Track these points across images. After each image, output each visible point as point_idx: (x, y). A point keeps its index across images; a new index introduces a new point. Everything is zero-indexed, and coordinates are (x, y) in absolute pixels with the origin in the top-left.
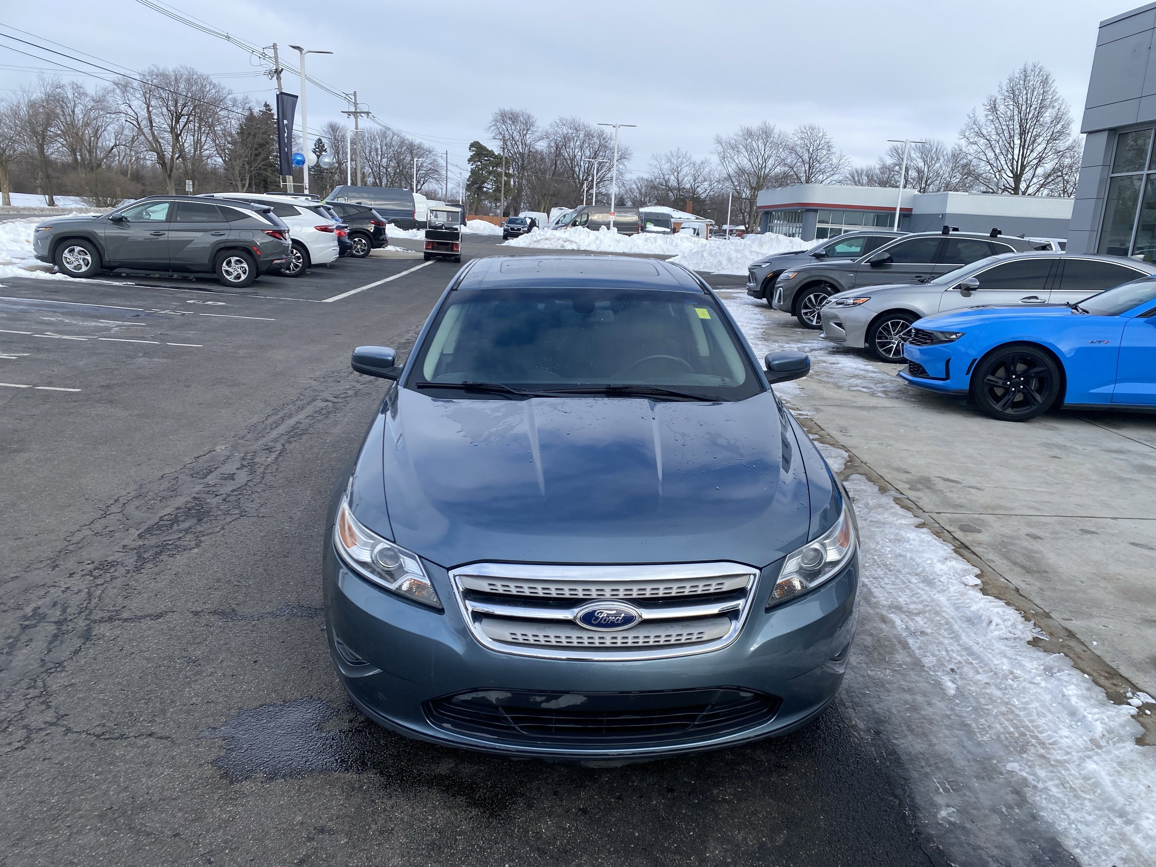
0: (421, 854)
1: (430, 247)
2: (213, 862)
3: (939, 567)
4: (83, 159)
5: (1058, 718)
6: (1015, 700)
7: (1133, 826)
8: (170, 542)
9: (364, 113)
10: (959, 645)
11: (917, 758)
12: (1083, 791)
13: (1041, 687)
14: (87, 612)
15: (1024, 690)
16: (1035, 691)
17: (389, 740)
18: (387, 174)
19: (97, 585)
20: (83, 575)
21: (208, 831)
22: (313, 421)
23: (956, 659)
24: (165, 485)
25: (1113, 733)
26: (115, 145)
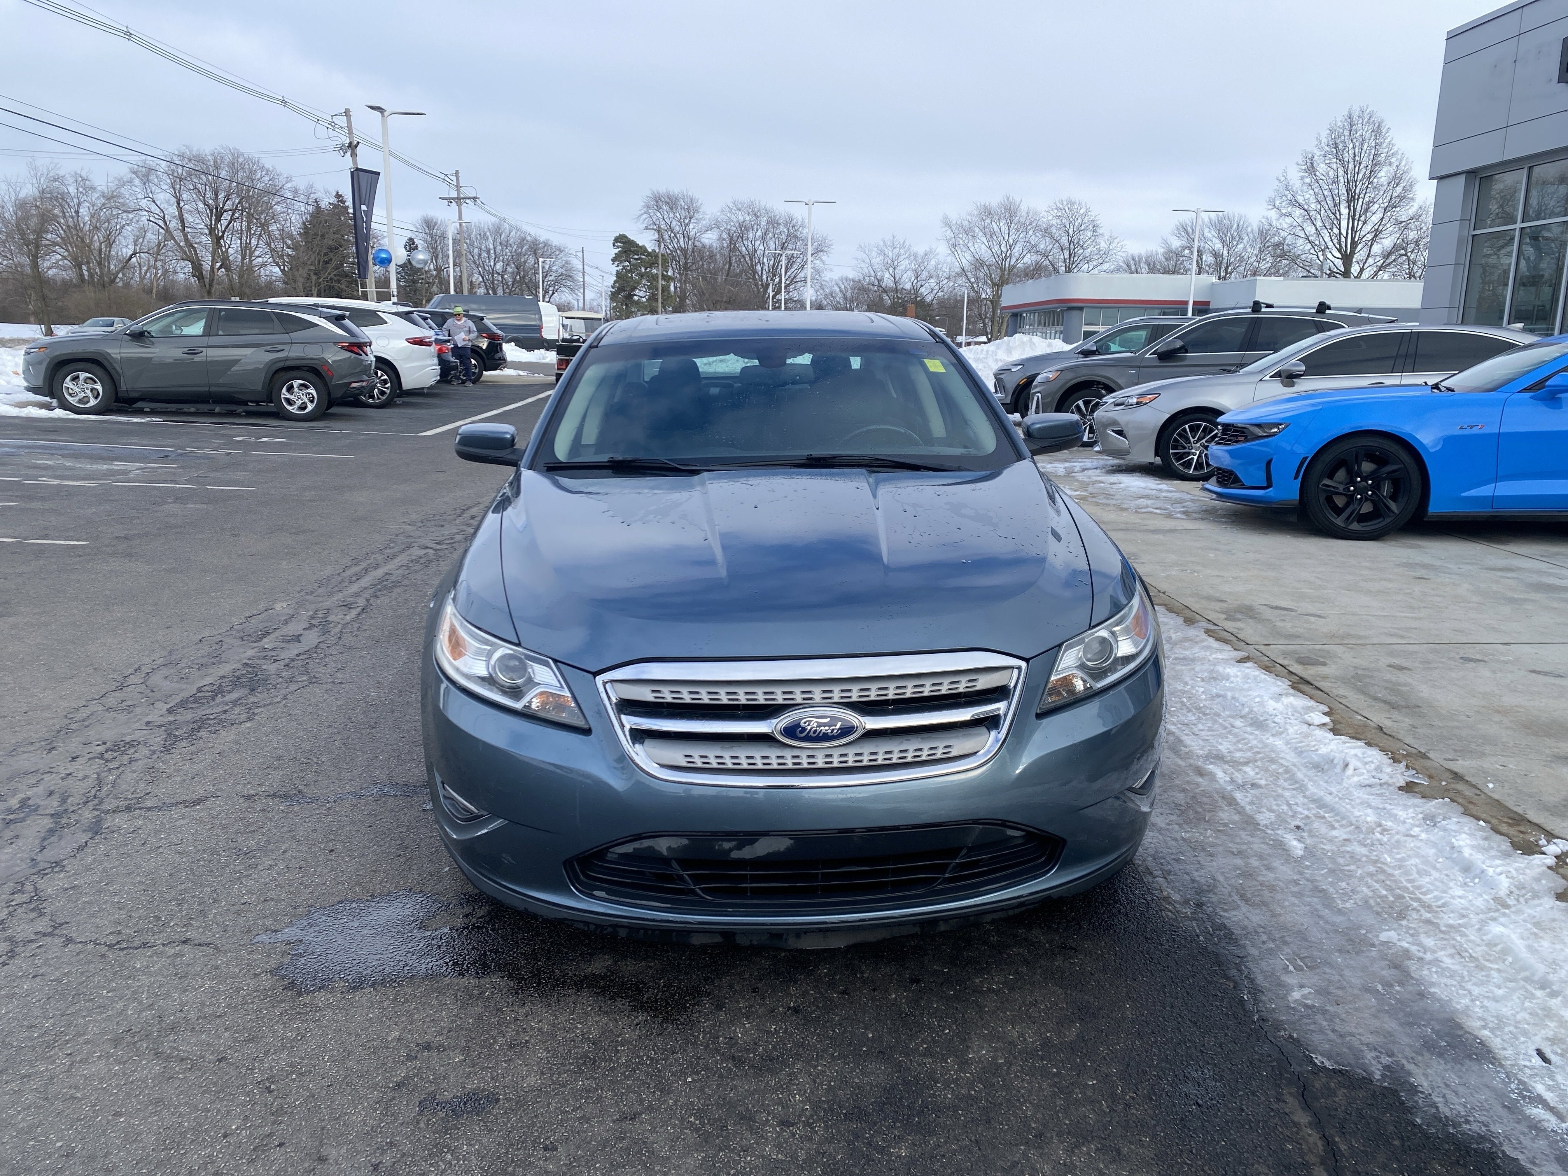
0: (569, 1070)
2: (274, 1090)
3: (1271, 705)
4: (91, 275)
5: (1447, 875)
6: (1386, 856)
7: (1560, 998)
8: (211, 717)
9: (469, 198)
10: (1304, 797)
11: (1256, 932)
12: (1488, 960)
13: (1422, 840)
14: (96, 801)
15: (1398, 845)
16: (1412, 845)
17: (520, 936)
18: (504, 282)
19: (110, 770)
20: (90, 759)
21: (266, 1053)
22: (408, 571)
23: (1302, 814)
24: (205, 649)
25: (1524, 888)
26: (135, 253)
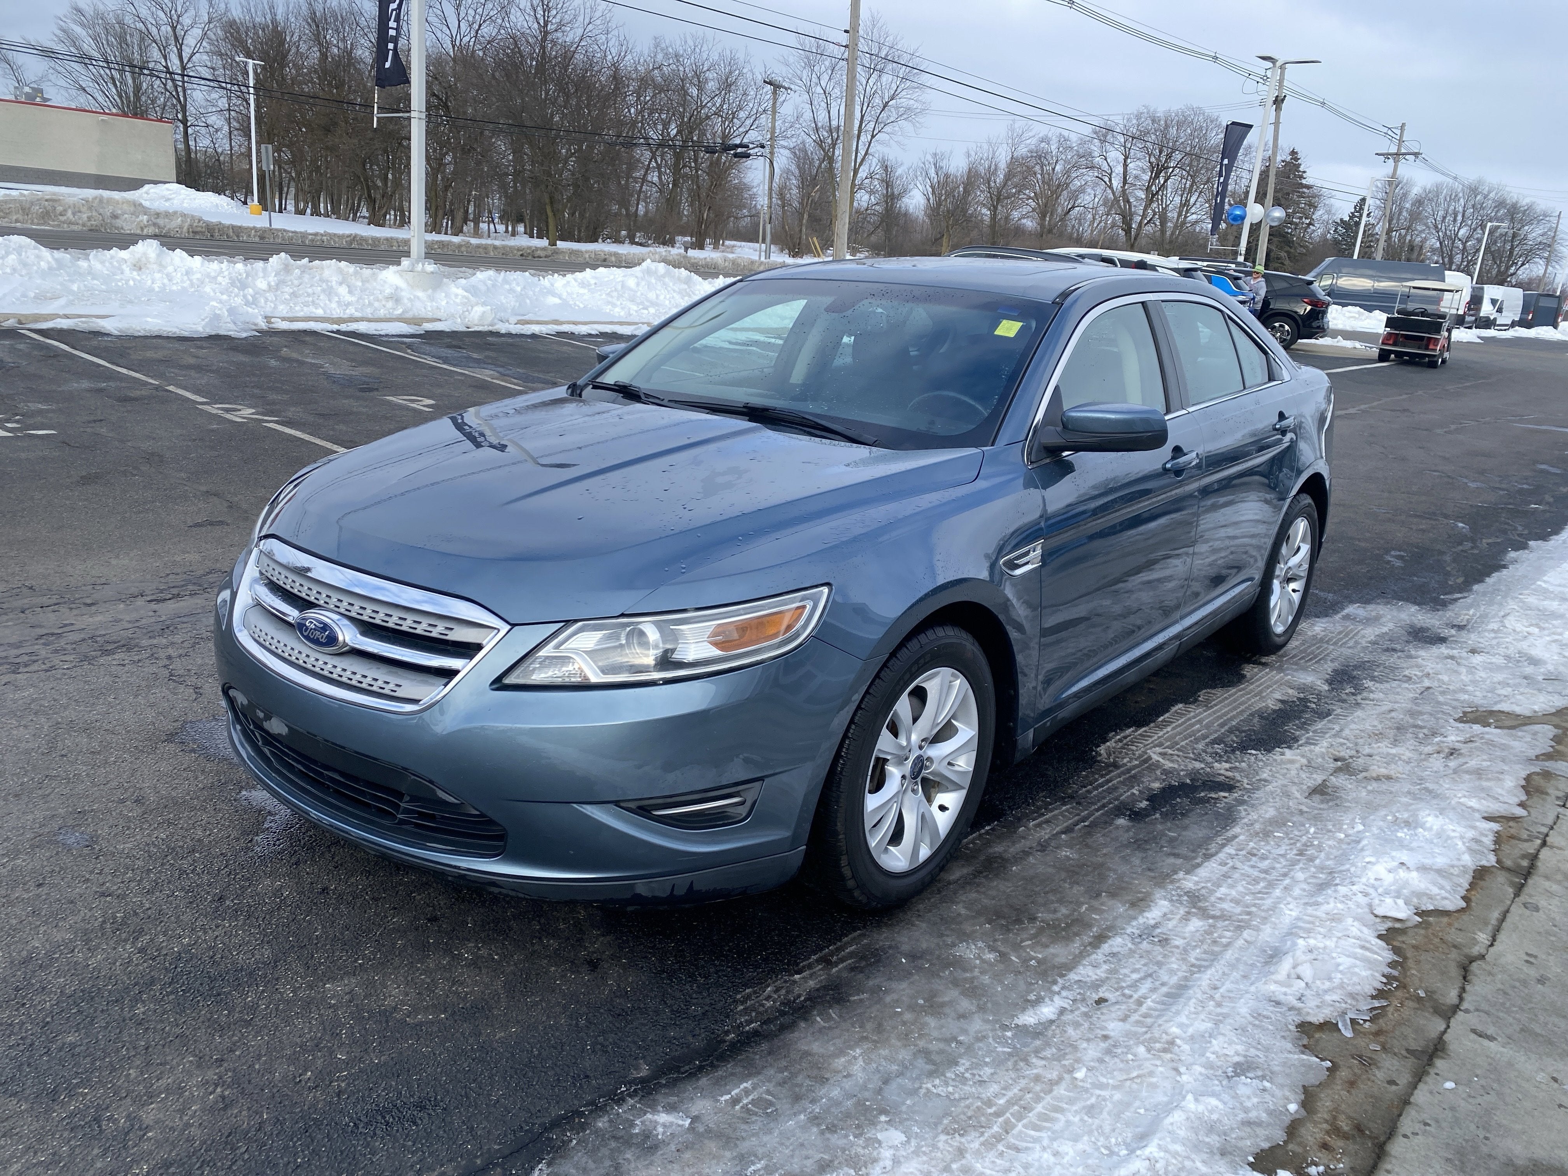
1: (1391, 342)
9: (1410, 154)
26: (1074, 207)
